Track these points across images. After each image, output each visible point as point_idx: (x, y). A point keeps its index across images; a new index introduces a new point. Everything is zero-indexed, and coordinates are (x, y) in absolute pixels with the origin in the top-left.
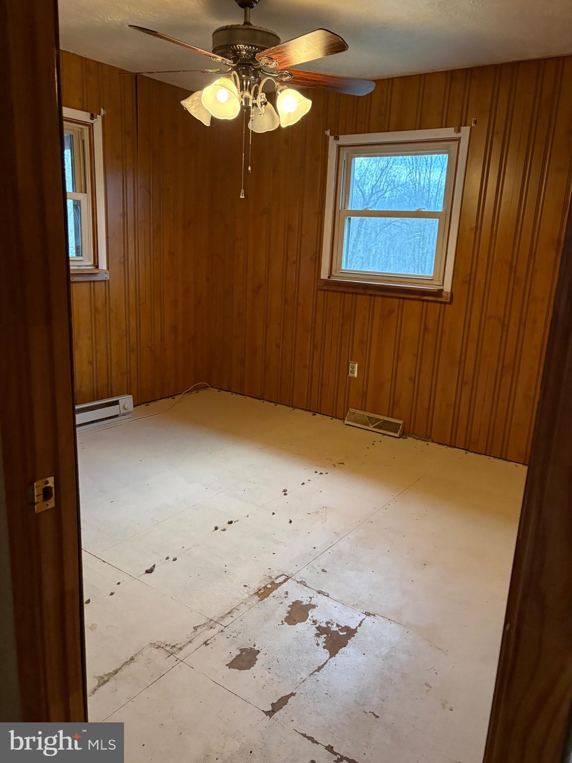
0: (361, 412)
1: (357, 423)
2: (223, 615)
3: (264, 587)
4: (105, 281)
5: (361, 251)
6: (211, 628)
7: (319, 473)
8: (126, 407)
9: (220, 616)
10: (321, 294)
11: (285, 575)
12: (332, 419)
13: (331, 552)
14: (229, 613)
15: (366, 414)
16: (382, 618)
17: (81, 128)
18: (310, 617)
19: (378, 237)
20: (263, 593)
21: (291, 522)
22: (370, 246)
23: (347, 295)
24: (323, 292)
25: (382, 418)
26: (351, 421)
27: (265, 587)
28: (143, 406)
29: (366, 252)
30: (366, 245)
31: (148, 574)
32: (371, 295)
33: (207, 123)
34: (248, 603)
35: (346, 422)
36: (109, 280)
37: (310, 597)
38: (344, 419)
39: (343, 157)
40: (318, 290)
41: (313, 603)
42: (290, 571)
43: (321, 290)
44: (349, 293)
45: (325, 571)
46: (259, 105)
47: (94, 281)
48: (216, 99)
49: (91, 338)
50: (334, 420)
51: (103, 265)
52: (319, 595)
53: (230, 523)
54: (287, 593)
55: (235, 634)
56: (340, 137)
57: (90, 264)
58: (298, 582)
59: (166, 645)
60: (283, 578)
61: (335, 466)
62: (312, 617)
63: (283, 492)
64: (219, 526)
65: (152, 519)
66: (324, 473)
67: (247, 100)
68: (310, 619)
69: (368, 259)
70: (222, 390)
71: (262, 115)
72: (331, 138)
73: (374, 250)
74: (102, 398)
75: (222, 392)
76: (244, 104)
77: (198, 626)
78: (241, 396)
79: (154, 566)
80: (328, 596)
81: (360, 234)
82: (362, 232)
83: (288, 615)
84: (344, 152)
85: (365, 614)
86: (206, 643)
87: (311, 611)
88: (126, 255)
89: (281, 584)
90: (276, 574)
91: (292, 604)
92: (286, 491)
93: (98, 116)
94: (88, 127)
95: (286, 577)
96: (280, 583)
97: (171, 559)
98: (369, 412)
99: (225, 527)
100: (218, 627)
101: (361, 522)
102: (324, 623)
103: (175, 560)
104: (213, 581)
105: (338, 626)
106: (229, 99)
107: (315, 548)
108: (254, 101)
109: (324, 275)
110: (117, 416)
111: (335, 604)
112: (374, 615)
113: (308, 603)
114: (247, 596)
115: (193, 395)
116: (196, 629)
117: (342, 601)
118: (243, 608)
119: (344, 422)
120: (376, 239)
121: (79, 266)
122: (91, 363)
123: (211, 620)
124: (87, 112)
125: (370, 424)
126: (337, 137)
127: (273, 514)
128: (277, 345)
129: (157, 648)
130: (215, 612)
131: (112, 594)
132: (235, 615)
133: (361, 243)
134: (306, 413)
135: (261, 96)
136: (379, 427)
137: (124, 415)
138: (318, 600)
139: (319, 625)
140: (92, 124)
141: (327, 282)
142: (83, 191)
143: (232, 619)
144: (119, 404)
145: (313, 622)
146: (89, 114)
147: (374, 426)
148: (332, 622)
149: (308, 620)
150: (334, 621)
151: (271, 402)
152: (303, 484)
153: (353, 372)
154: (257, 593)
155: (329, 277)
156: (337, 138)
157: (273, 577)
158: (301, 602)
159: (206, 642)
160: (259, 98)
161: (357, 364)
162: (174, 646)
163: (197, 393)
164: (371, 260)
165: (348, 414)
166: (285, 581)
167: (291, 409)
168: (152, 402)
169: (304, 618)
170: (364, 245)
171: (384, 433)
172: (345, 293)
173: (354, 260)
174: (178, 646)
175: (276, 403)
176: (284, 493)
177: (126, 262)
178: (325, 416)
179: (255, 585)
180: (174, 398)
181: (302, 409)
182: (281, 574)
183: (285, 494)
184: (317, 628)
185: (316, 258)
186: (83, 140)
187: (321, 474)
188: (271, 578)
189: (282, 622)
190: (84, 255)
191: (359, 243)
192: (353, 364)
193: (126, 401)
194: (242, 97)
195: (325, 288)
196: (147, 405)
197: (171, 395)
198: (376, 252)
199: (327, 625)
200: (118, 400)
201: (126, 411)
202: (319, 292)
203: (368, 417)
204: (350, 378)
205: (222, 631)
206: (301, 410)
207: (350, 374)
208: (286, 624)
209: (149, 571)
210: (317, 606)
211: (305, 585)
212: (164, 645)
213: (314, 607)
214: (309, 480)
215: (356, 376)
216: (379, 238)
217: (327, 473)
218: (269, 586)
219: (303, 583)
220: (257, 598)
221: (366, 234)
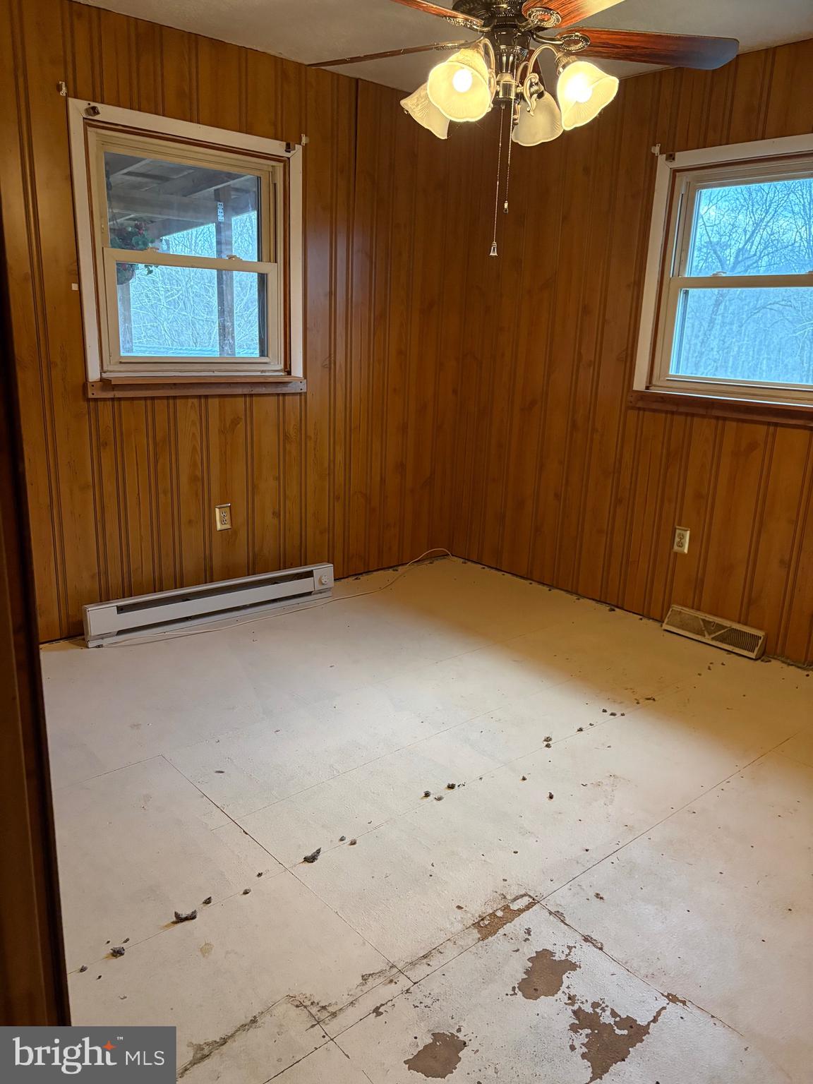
0: (692, 611)
1: (683, 629)
2: (414, 959)
3: (490, 915)
4: (300, 394)
5: (715, 349)
6: (391, 981)
7: (609, 712)
8: (323, 582)
9: (409, 961)
10: (632, 414)
11: (530, 896)
12: (641, 619)
13: (616, 862)
14: (425, 957)
15: (701, 615)
16: (699, 1012)
17: (272, 166)
18: (563, 988)
19: (743, 328)
20: (488, 926)
21: (551, 797)
22: (729, 343)
23: (676, 418)
24: (636, 412)
25: (727, 623)
26: (674, 626)
27: (493, 915)
28: (351, 579)
29: (723, 351)
30: (723, 341)
31: (307, 864)
32: (717, 418)
33: (441, 133)
34: (460, 942)
35: (665, 626)
36: (306, 393)
37: (569, 947)
38: (661, 621)
39: (681, 189)
40: (628, 408)
41: (573, 959)
42: (540, 889)
43: (633, 408)
44: (681, 414)
45: (601, 898)
46: (527, 95)
47: (284, 395)
48: (451, 86)
49: (278, 479)
50: (645, 621)
51: (297, 370)
52: (585, 945)
53: (451, 787)
54: (528, 932)
55: (428, 1001)
56: (677, 154)
57: (279, 368)
58: (551, 913)
59: (312, 1003)
60: (526, 901)
61: (638, 703)
62: (568, 987)
63: (545, 740)
64: (431, 792)
65: (331, 766)
66: (618, 714)
67: (507, 88)
68: (563, 992)
69: (725, 362)
70: (469, 560)
71: (532, 113)
72: (662, 159)
73: (736, 349)
74: (291, 566)
75: (469, 563)
76: (501, 96)
77: (370, 975)
78: (497, 572)
79: (318, 851)
80: (601, 949)
81: (714, 324)
82: (716, 322)
83: (525, 976)
84: (682, 180)
85: (667, 997)
86: (377, 1011)
87: (567, 974)
88: (333, 356)
89: (521, 911)
90: (516, 891)
91: (535, 955)
92: (550, 740)
93: (296, 145)
94: (282, 164)
95: (531, 900)
96: (518, 910)
97: (348, 841)
98: (705, 612)
99: (442, 795)
100: (403, 983)
101: (673, 811)
102: (589, 1004)
103: (353, 843)
104: (407, 891)
105: (614, 1014)
106: (475, 85)
107: (587, 850)
108: (519, 90)
109: (639, 384)
110: (309, 594)
111: (613, 967)
112: (684, 1003)
113: (563, 958)
114: (460, 927)
115: (425, 566)
116: (365, 980)
117: (626, 963)
118: (450, 951)
119: (661, 626)
120: (739, 333)
121: (262, 371)
122: (276, 514)
123: (393, 966)
124: (282, 141)
125: (706, 633)
126: (671, 155)
127: (524, 779)
128: (557, 496)
129: (297, 1006)
130: (402, 951)
131: (246, 893)
132: (435, 961)
133: (715, 338)
134: (599, 606)
135: (530, 79)
136: (722, 639)
137: (321, 593)
138: (585, 954)
139: (580, 1007)
140: (289, 158)
141: (642, 396)
142: (272, 260)
143: (428, 970)
144: (313, 576)
145: (569, 998)
146: (284, 143)
147: (713, 636)
148: (603, 1005)
149: (560, 993)
150: (607, 1003)
151: (544, 584)
152: (581, 730)
153: (681, 545)
154: (476, 925)
155: (647, 388)
156: (671, 157)
157: (509, 897)
158: (552, 954)
159: (378, 1008)
160: (527, 83)
161: (688, 532)
162: (324, 1008)
163: (431, 563)
164: (730, 365)
165: (669, 613)
166: (528, 907)
167: (575, 597)
168: (364, 575)
169: (553, 989)
170: (720, 340)
171: (731, 650)
172: (673, 413)
173: (702, 364)
174: (331, 1009)
175: (551, 586)
176: (546, 743)
177: (332, 365)
178: (631, 614)
179: (478, 907)
180: (397, 570)
181: (593, 600)
182: (523, 892)
183: (548, 746)
184: (574, 1012)
185: (626, 357)
186: (275, 184)
187: (613, 714)
188: (505, 898)
189: (514, 989)
190: (270, 355)
191: (712, 338)
192: (683, 532)
193: (324, 572)
194: (498, 83)
195: (640, 404)
196: (356, 579)
197: (392, 565)
198: (739, 352)
199: (594, 1010)
200: (312, 571)
201: (324, 587)
202: (630, 412)
203: (703, 620)
204: (676, 554)
205: (408, 991)
206: (591, 601)
207: (676, 548)
208: (520, 994)
209: (310, 859)
210: (580, 967)
211: (562, 921)
212: (309, 1003)
213: (573, 966)
214: (591, 725)
215: (686, 551)
216: (745, 331)
217: (623, 715)
218: (500, 914)
219: (558, 915)
220: (475, 934)
221: (723, 324)
